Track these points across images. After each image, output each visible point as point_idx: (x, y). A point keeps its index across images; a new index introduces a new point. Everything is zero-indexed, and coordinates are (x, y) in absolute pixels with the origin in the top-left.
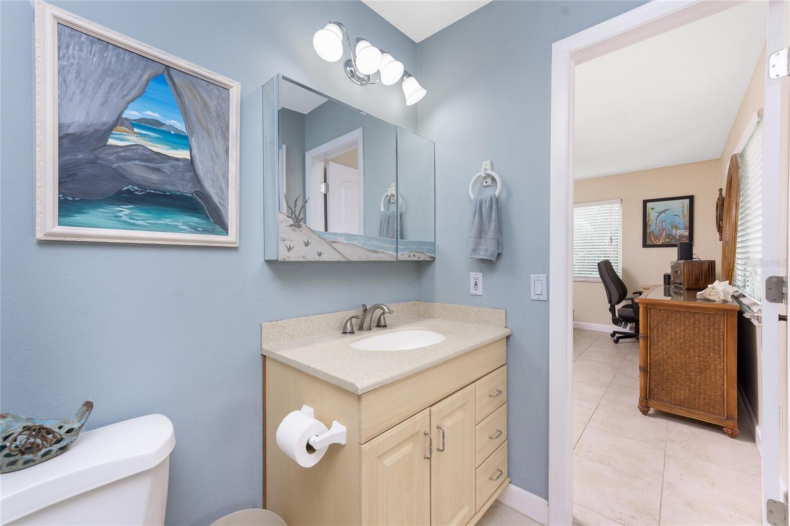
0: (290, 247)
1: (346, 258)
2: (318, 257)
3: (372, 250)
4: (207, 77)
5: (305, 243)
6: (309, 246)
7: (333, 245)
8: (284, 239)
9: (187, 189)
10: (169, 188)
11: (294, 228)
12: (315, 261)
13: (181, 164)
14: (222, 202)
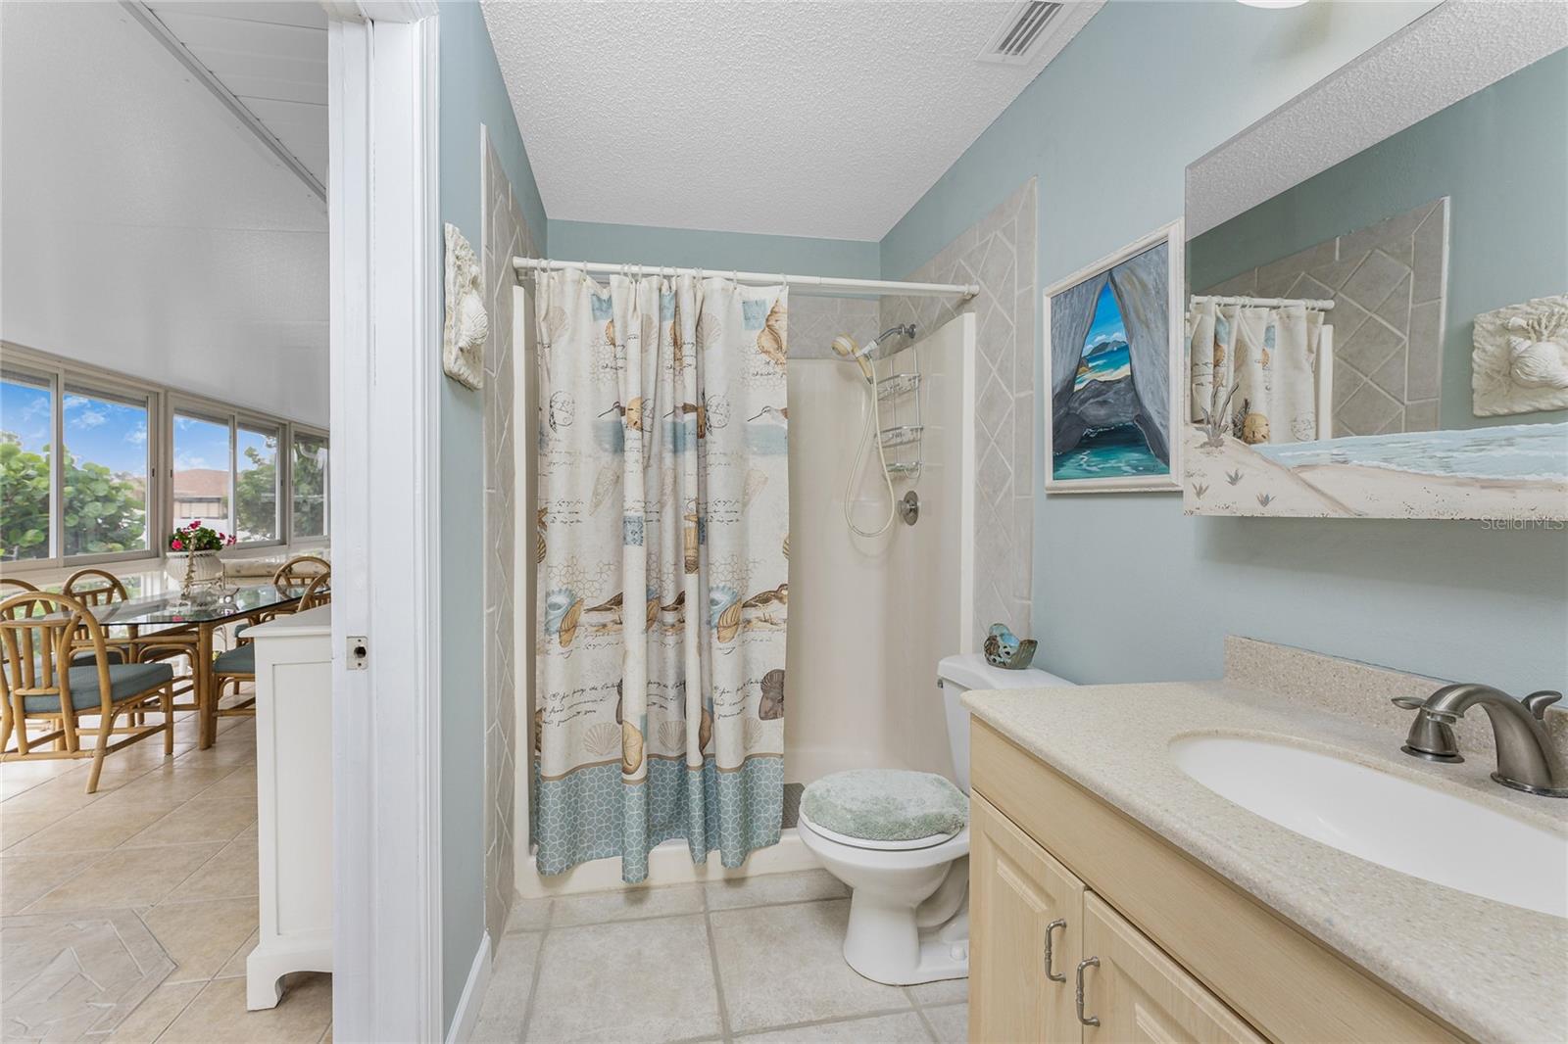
0: (1201, 488)
1: (1346, 509)
2: (1261, 507)
3: (1477, 480)
4: (1155, 242)
5: (1231, 477)
6: (1240, 483)
7: (1302, 475)
8: (1191, 473)
9: (1126, 417)
10: (1113, 420)
11: (1208, 449)
12: (1252, 516)
13: (1122, 385)
14: (1163, 422)
